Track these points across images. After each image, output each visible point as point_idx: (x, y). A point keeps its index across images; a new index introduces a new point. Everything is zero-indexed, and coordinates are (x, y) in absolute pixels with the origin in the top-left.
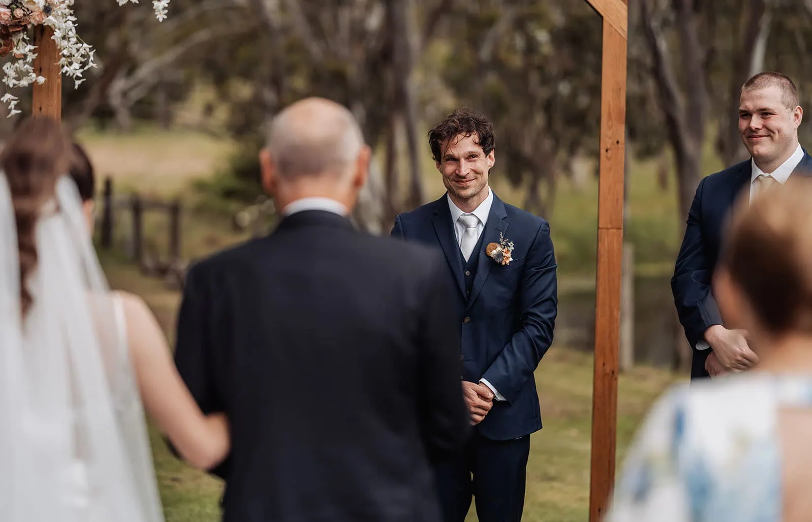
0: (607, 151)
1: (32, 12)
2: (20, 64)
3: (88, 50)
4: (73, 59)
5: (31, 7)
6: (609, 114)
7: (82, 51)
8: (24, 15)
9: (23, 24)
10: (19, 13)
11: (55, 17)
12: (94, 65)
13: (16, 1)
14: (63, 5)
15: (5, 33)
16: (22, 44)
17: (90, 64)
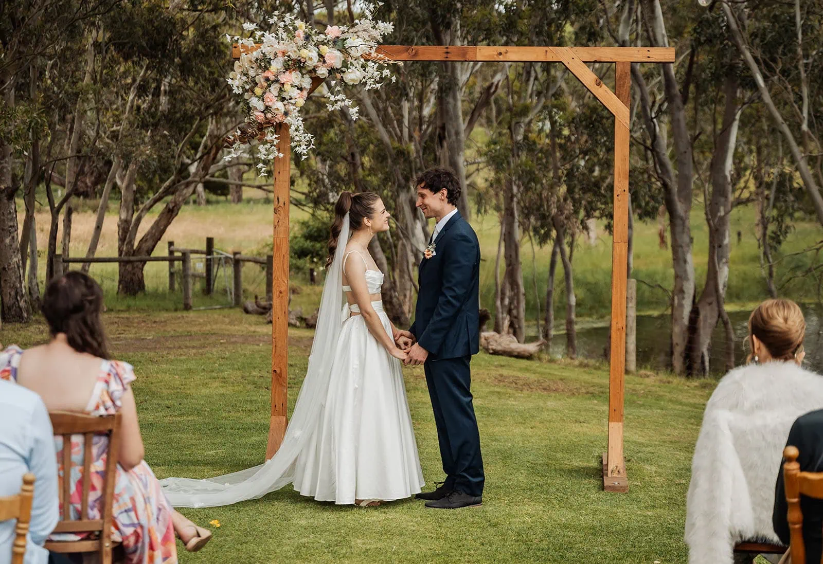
0: (618, 196)
1: (276, 115)
2: (268, 146)
3: (311, 138)
4: (302, 142)
5: (276, 112)
6: (619, 174)
7: (307, 138)
8: (272, 117)
9: (272, 122)
10: (269, 116)
11: (292, 118)
13: (267, 108)
14: (295, 111)
15: (261, 128)
16: (269, 134)
17: (312, 146)
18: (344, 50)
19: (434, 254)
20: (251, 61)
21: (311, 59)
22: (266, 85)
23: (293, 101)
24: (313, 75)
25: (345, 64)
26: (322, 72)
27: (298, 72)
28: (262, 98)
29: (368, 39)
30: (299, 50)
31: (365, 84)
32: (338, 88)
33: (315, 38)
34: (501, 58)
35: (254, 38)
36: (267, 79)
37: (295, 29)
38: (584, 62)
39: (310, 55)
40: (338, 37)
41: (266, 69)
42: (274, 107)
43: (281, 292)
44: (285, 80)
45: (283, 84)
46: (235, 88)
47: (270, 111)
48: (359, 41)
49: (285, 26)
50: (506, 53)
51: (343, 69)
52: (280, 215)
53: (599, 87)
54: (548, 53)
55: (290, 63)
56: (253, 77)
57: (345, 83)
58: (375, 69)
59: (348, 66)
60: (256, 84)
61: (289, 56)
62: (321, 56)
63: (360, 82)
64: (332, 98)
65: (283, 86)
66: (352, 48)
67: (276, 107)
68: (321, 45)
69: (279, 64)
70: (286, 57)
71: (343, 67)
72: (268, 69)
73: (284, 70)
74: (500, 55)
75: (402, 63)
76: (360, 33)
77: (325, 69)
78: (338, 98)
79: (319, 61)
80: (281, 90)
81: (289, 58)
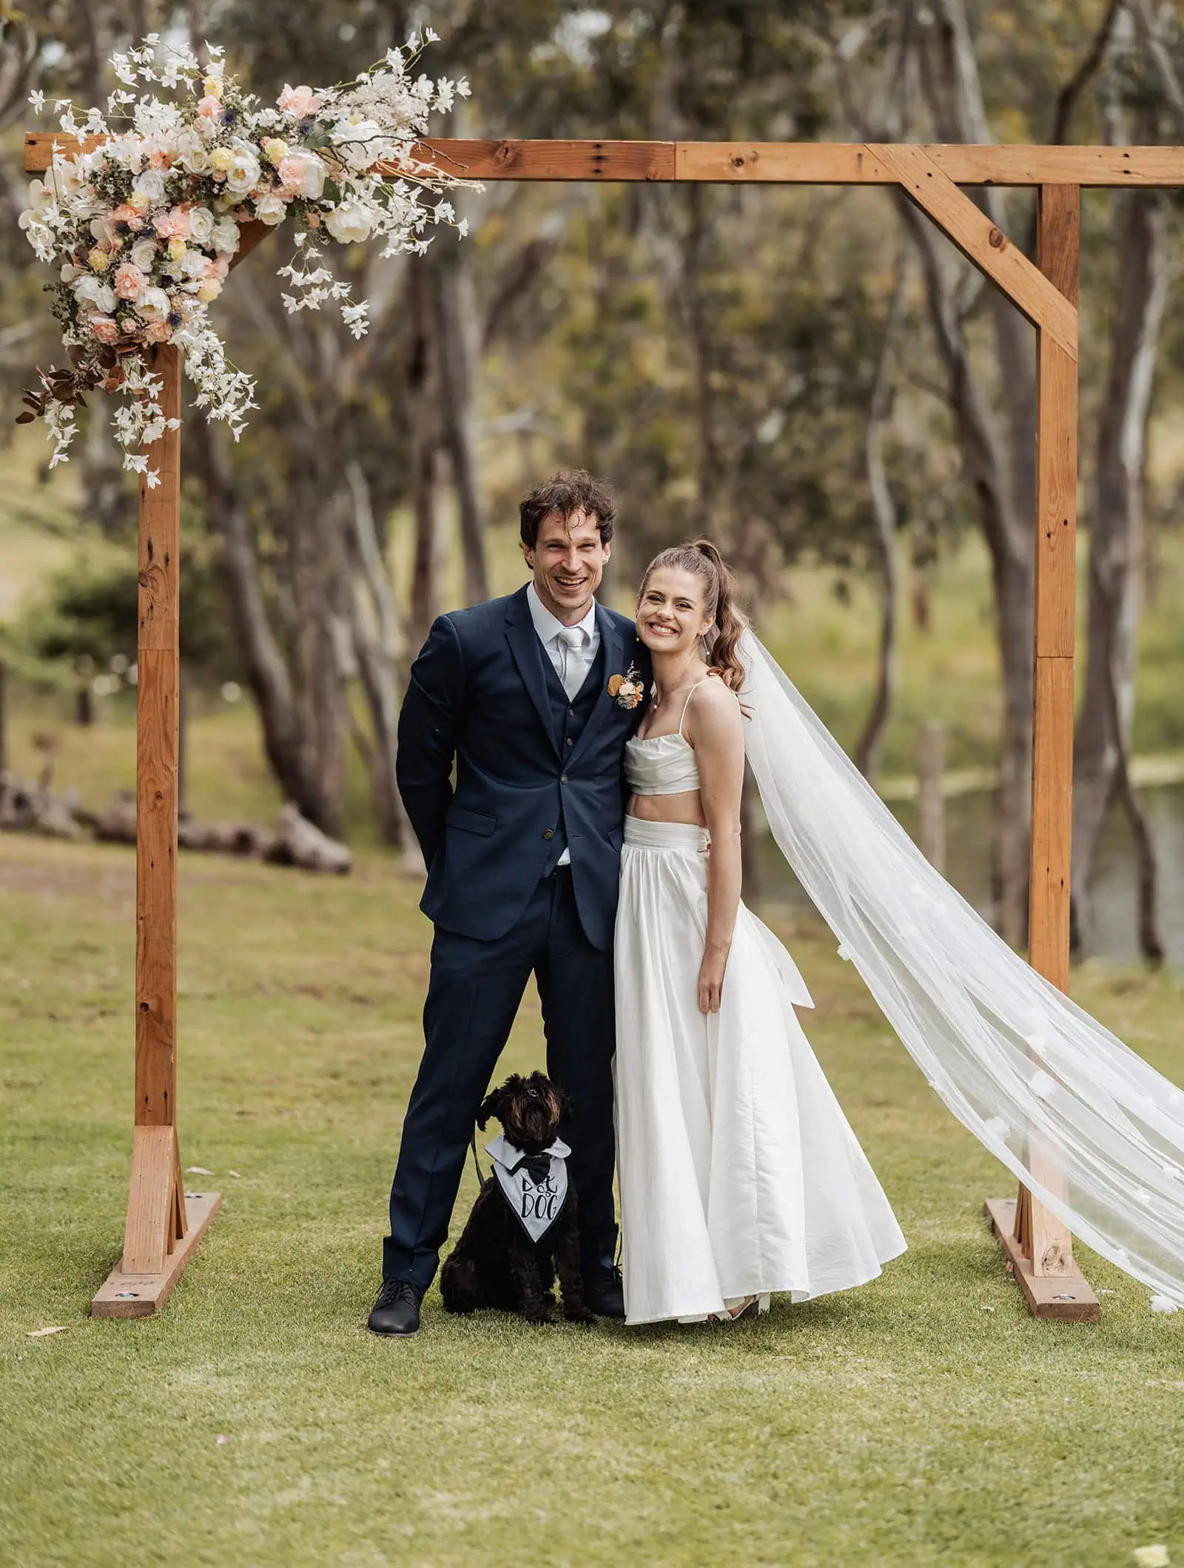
0: (1049, 536)
1: (149, 323)
3: (246, 382)
5: (147, 316)
6: (1052, 479)
7: (236, 384)
8: (137, 328)
9: (137, 342)
10: (130, 325)
11: (191, 329)
12: (253, 405)
13: (123, 307)
14: (199, 313)
15: (109, 356)
16: (131, 376)
17: (248, 404)
18: (328, 151)
20: (75, 181)
21: (240, 174)
22: (119, 242)
23: (191, 287)
24: (245, 217)
25: (332, 191)
26: (271, 209)
27: (205, 210)
28: (108, 277)
29: (391, 122)
30: (208, 150)
31: (383, 240)
32: (314, 253)
33: (252, 120)
34: (741, 173)
36: (123, 228)
38: (958, 184)
39: (237, 162)
40: (313, 117)
41: (119, 199)
42: (142, 302)
43: (158, 796)
44: (170, 230)
45: (165, 242)
46: (38, 248)
47: (132, 315)
48: (367, 129)
50: (754, 159)
51: (326, 202)
52: (157, 592)
53: (998, 250)
54: (865, 163)
55: (184, 184)
56: (84, 222)
57: (332, 239)
58: (413, 201)
59: (339, 195)
60: (90, 241)
61: (180, 167)
62: (267, 166)
63: (370, 237)
64: (298, 279)
65: (166, 247)
66: (351, 146)
67: (147, 303)
68: (266, 138)
69: (155, 186)
70: (173, 170)
71: (326, 195)
72: (124, 201)
73: (169, 205)
74: (738, 165)
75: (481, 185)
76: (370, 108)
77: (279, 201)
78: (311, 278)
79: (263, 179)
80: (159, 257)
81: (181, 172)
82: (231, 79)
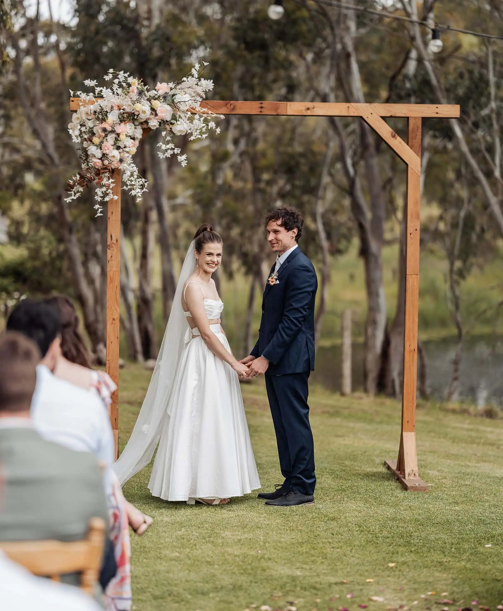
0: (411, 234)
1: (113, 162)
2: (104, 189)
3: (144, 182)
4: (134, 187)
5: (112, 159)
6: (412, 215)
7: (141, 183)
8: (109, 163)
9: (108, 168)
10: (106, 162)
11: (126, 164)
12: (146, 190)
13: (104, 156)
14: (129, 158)
15: (98, 173)
16: (105, 179)
17: (145, 190)
18: (173, 104)
19: (278, 282)
20: (88, 114)
21: (144, 112)
22: (104, 135)
23: (127, 149)
24: (145, 126)
25: (174, 117)
26: (154, 124)
27: (131, 124)
28: (100, 146)
29: (194, 95)
30: (133, 104)
31: (191, 134)
32: (168, 138)
33: (147, 94)
34: (309, 113)
35: (94, 94)
36: (104, 130)
37: (129, 85)
38: (381, 117)
39: (143, 108)
40: (167, 93)
41: (103, 120)
42: (111, 155)
43: (114, 319)
44: (121, 131)
45: (118, 135)
46: (74, 137)
48: (187, 97)
49: (120, 82)
50: (313, 108)
51: (173, 121)
52: (113, 251)
53: (394, 139)
54: (350, 109)
55: (125, 115)
56: (91, 128)
57: (174, 134)
58: (202, 121)
59: (177, 119)
60: (94, 134)
61: (123, 110)
62: (153, 109)
63: (186, 133)
64: (164, 147)
65: (119, 136)
66: (181, 103)
67: (113, 155)
68: (153, 100)
69: (115, 116)
70: (122, 111)
71: (172, 119)
72: (105, 121)
73: (120, 122)
74: (308, 110)
75: (223, 116)
76: (186, 90)
77: (157, 121)
78: (168, 146)
79: (152, 114)
80: (117, 140)
81: (124, 111)
82: (140, 81)
